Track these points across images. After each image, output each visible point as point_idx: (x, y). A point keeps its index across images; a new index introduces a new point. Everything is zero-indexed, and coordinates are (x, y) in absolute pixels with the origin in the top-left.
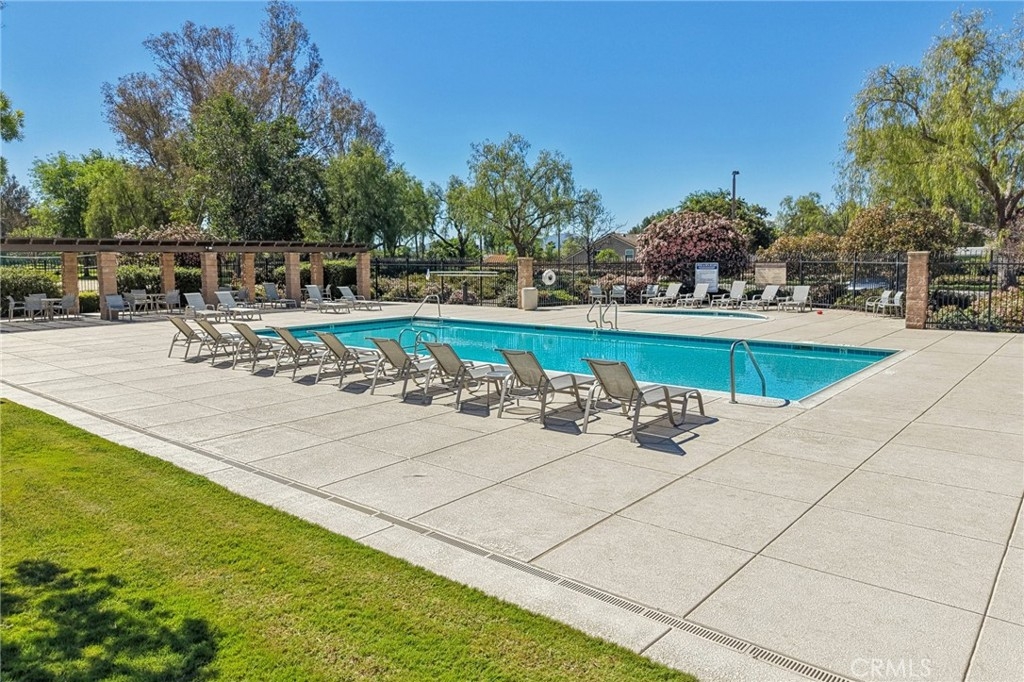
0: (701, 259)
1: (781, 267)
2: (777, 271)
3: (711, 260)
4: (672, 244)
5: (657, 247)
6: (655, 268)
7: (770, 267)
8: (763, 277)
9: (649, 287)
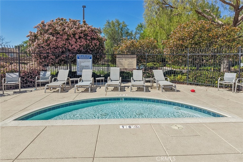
0: (80, 52)
1: (133, 58)
2: (130, 60)
3: (86, 52)
4: (59, 40)
5: (47, 41)
6: (45, 58)
7: (126, 58)
8: (121, 64)
9: (42, 73)
